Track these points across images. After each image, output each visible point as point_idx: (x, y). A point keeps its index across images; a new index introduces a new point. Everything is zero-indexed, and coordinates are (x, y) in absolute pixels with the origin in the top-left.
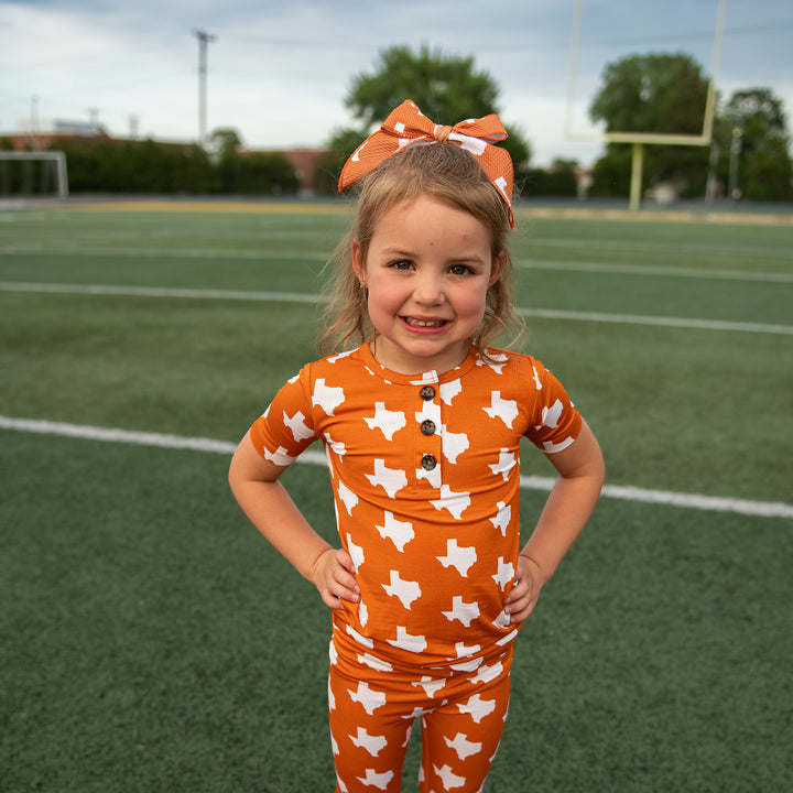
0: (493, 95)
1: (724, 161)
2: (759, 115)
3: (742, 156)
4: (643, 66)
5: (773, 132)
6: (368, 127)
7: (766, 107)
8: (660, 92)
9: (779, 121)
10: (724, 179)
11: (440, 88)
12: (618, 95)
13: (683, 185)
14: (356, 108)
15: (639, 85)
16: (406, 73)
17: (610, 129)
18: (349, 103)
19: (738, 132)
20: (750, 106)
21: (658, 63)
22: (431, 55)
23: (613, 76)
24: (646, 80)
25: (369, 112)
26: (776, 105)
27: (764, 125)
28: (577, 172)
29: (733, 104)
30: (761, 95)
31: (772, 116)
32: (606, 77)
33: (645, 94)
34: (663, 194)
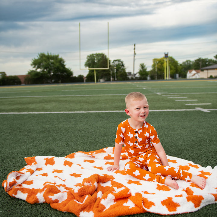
0: (64, 62)
1: (113, 74)
2: (119, 64)
3: (116, 72)
4: (95, 56)
5: (122, 67)
6: (36, 69)
7: (120, 63)
8: (99, 61)
9: (123, 65)
10: (114, 77)
11: (52, 61)
12: (90, 62)
13: (106, 79)
14: (33, 66)
15: (94, 59)
16: (44, 58)
17: (89, 68)
18: (32, 65)
19: (115, 68)
20: (117, 63)
21: (98, 55)
22: (50, 54)
23: (88, 58)
24: (96, 59)
25: (36, 66)
26: (122, 62)
27: (120, 66)
28: (84, 77)
29: (113, 62)
30: (119, 61)
31: (121, 64)
32: (87, 58)
33: (96, 61)
34: (102, 80)
